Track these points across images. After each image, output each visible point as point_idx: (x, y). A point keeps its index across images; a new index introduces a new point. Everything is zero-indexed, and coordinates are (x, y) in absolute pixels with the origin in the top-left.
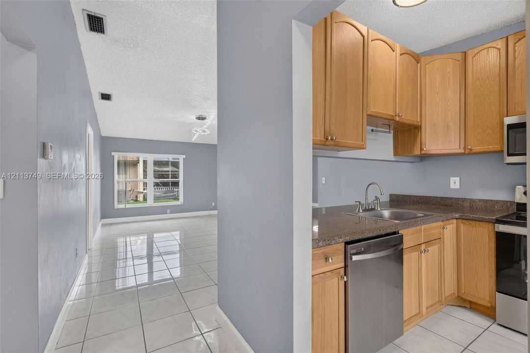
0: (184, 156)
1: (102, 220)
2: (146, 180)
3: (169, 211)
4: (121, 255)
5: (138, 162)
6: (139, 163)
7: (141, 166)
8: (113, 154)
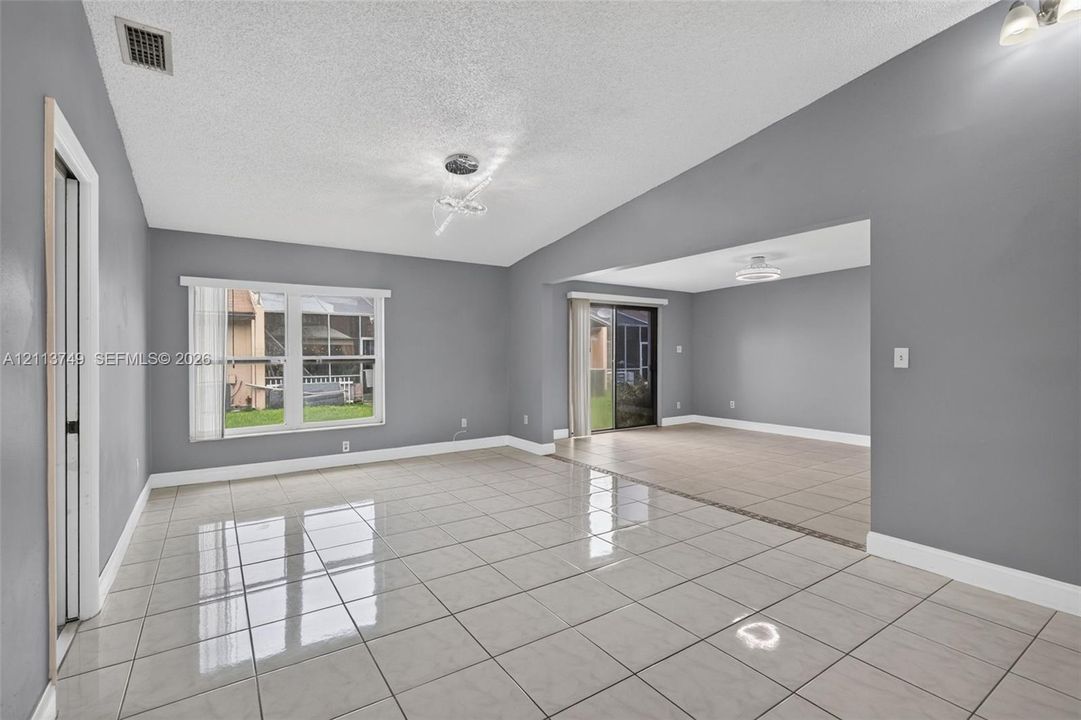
0: (388, 293)
1: (152, 475)
2: (275, 360)
3: (346, 444)
4: (208, 584)
5: (251, 316)
6: (254, 318)
7: (259, 325)
8: (185, 281)
